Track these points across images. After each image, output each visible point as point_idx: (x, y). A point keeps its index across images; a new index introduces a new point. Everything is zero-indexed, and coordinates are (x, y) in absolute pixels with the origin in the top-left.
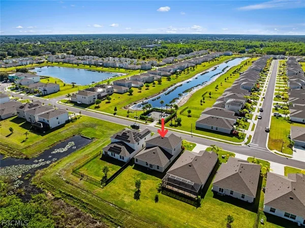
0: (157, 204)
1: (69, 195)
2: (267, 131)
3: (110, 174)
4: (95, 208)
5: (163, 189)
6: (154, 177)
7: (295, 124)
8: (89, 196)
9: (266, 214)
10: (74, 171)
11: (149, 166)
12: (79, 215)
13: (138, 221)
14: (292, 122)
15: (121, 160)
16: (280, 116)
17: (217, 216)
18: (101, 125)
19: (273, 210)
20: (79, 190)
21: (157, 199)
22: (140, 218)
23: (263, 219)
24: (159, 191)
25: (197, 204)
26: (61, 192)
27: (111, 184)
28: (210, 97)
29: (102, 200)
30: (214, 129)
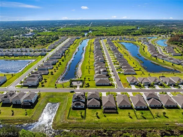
0: (106, 117)
1: (75, 127)
2: (120, 81)
3: (83, 114)
4: (89, 127)
5: (104, 112)
6: (98, 110)
7: (127, 75)
8: (83, 124)
9: (135, 109)
10: (68, 118)
11: (94, 106)
12: (86, 131)
13: (106, 124)
14: (125, 74)
15: (82, 107)
16: (120, 73)
17: (125, 114)
18: (55, 95)
19: (137, 107)
20: (77, 124)
21: (105, 116)
22: (105, 124)
23: (135, 111)
24: (104, 113)
25: (117, 113)
26: (70, 127)
27: (86, 117)
28: (90, 68)
29: (89, 123)
30: (103, 84)
